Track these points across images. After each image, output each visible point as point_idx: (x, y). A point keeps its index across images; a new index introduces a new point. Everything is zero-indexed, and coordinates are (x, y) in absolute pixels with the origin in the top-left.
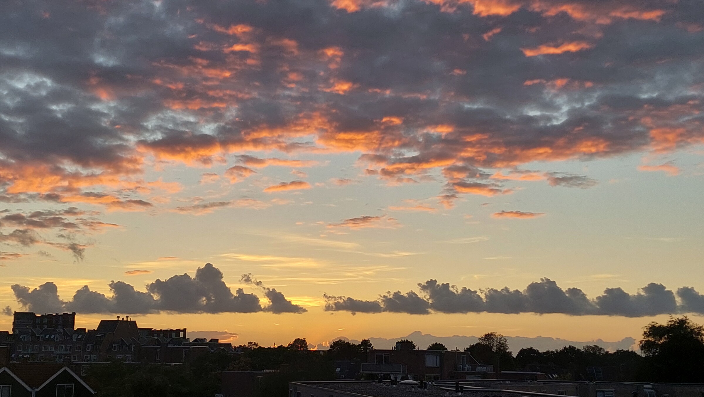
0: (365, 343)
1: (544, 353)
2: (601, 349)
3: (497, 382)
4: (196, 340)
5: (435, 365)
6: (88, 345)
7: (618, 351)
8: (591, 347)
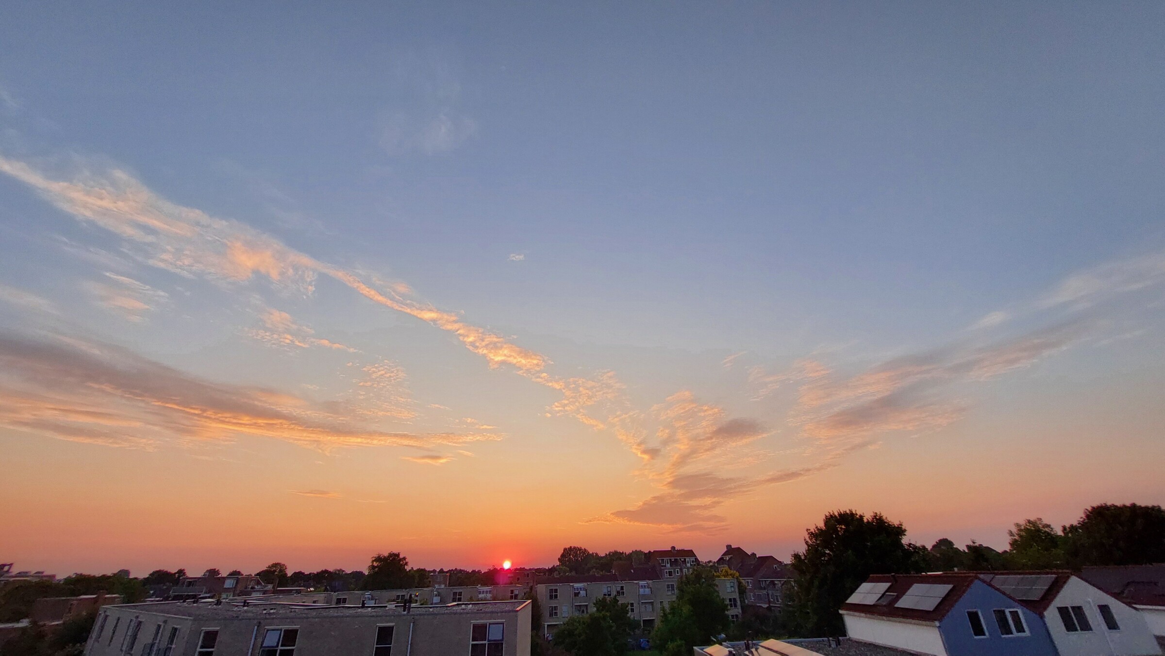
0: (181, 572)
1: (308, 574)
2: (343, 571)
3: (274, 597)
4: (19, 573)
5: (231, 587)
7: (353, 573)
8: (338, 570)
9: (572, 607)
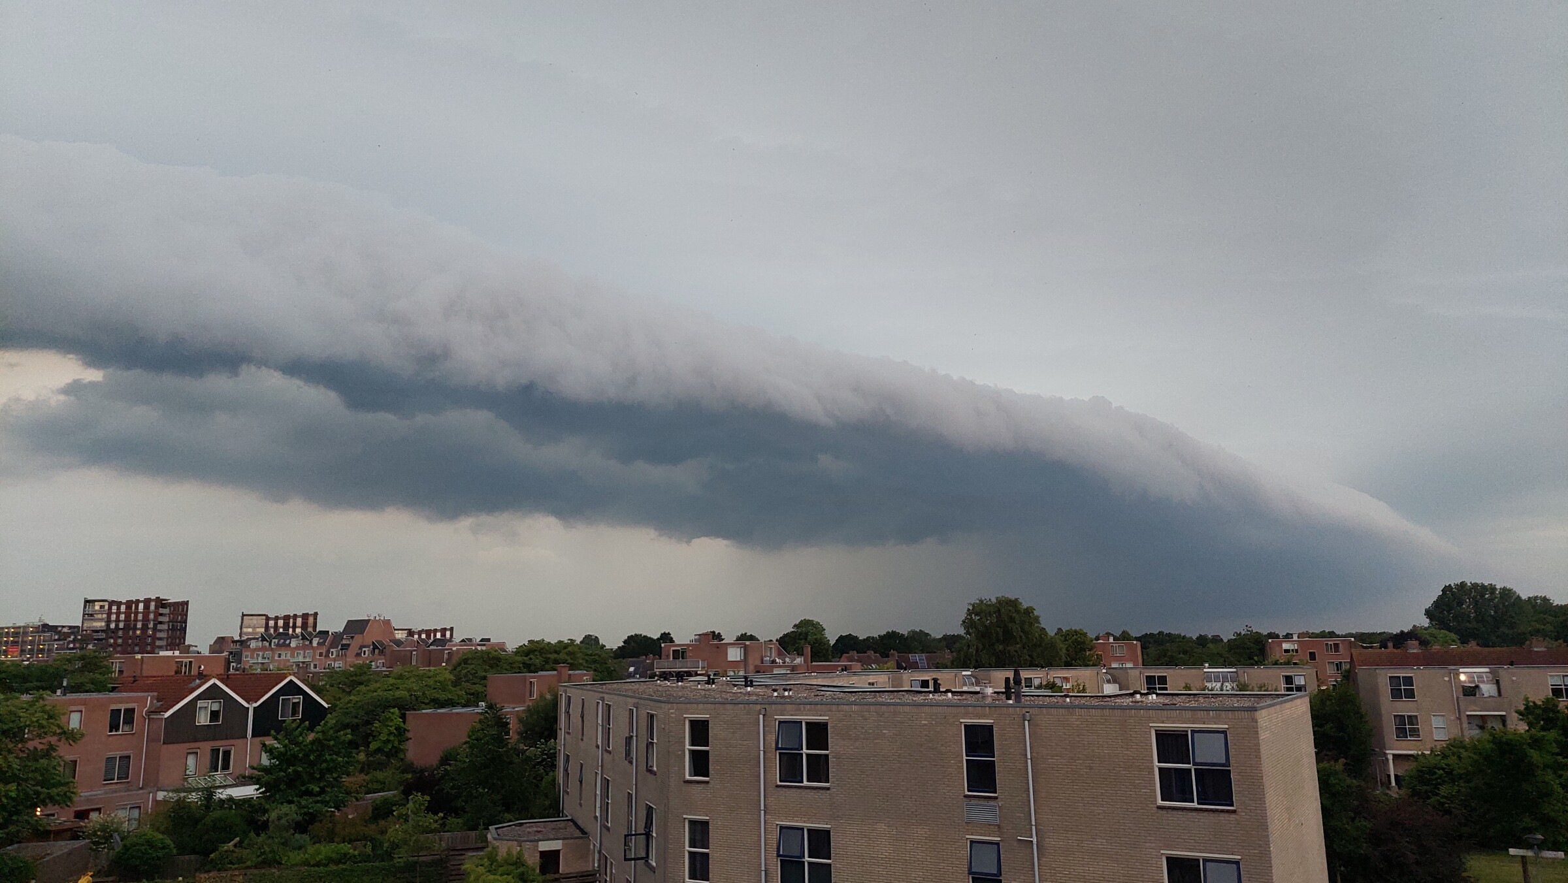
2: (927, 634)
5: (739, 659)
6: (332, 650)
8: (917, 633)
9: (1459, 719)
